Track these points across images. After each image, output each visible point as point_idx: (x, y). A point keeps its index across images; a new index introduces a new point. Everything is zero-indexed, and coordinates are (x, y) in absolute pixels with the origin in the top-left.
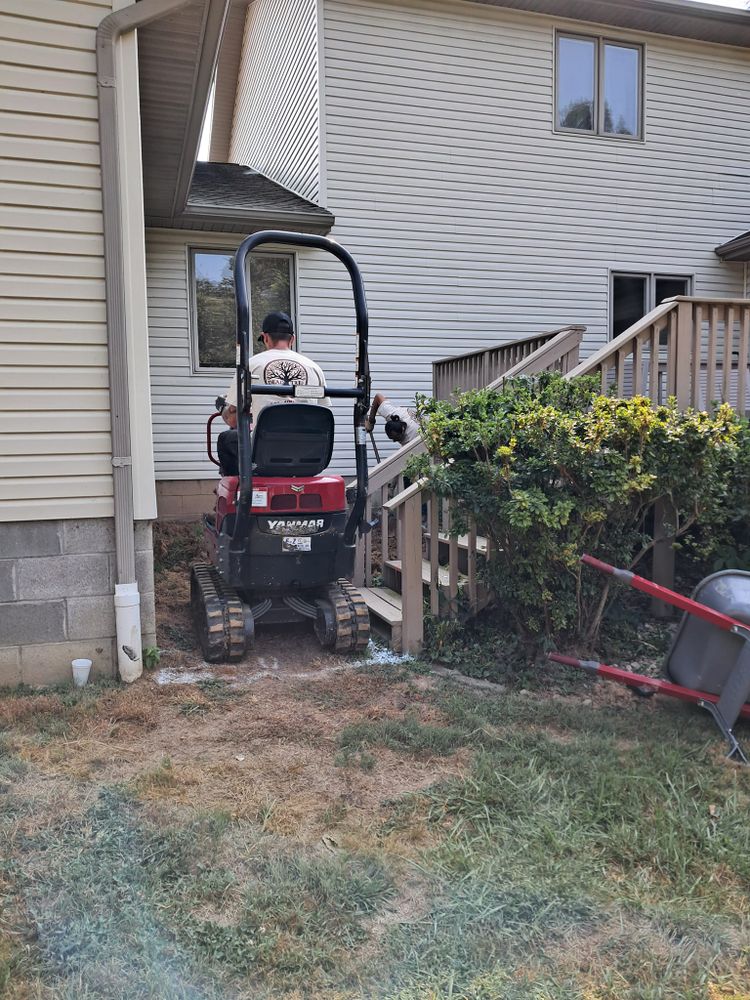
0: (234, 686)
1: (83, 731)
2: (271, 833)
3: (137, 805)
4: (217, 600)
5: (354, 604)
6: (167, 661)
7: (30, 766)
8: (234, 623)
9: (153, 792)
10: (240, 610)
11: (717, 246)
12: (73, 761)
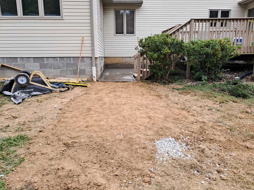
11: (238, 2)
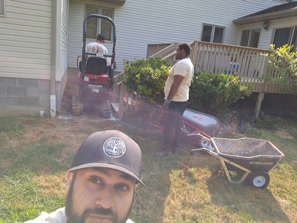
0: (76, 121)
1: (40, 126)
2: (73, 149)
3: (47, 141)
4: (75, 101)
7: (27, 131)
8: (78, 107)
9: (51, 139)
10: (80, 104)
11: (234, 20)
12: (36, 131)
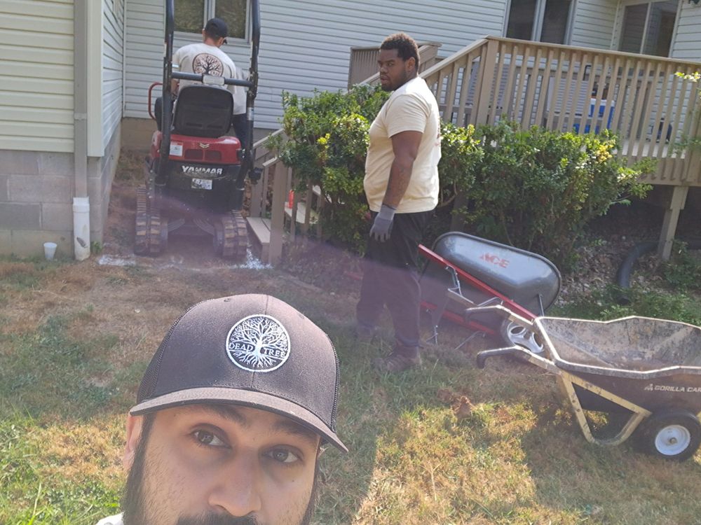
1: (45, 285)
2: (141, 349)
3: (67, 328)
4: (144, 214)
5: (238, 228)
6: (109, 251)
7: (10, 300)
8: (153, 231)
9: (78, 322)
10: (158, 224)
12: (36, 301)
